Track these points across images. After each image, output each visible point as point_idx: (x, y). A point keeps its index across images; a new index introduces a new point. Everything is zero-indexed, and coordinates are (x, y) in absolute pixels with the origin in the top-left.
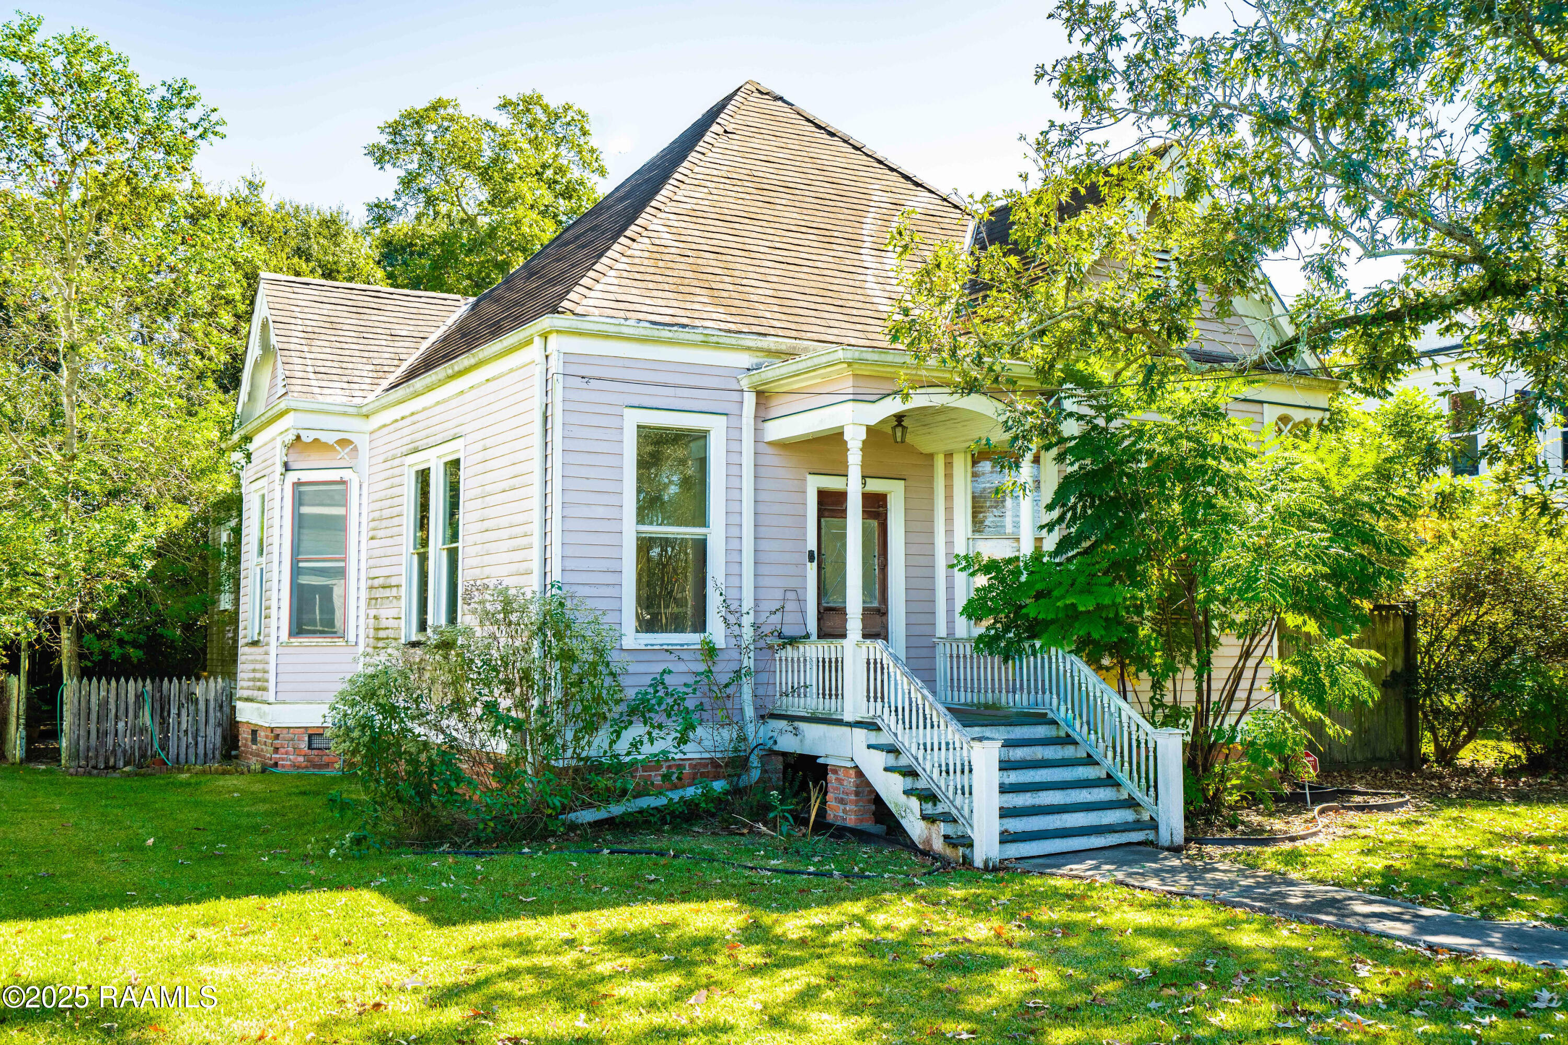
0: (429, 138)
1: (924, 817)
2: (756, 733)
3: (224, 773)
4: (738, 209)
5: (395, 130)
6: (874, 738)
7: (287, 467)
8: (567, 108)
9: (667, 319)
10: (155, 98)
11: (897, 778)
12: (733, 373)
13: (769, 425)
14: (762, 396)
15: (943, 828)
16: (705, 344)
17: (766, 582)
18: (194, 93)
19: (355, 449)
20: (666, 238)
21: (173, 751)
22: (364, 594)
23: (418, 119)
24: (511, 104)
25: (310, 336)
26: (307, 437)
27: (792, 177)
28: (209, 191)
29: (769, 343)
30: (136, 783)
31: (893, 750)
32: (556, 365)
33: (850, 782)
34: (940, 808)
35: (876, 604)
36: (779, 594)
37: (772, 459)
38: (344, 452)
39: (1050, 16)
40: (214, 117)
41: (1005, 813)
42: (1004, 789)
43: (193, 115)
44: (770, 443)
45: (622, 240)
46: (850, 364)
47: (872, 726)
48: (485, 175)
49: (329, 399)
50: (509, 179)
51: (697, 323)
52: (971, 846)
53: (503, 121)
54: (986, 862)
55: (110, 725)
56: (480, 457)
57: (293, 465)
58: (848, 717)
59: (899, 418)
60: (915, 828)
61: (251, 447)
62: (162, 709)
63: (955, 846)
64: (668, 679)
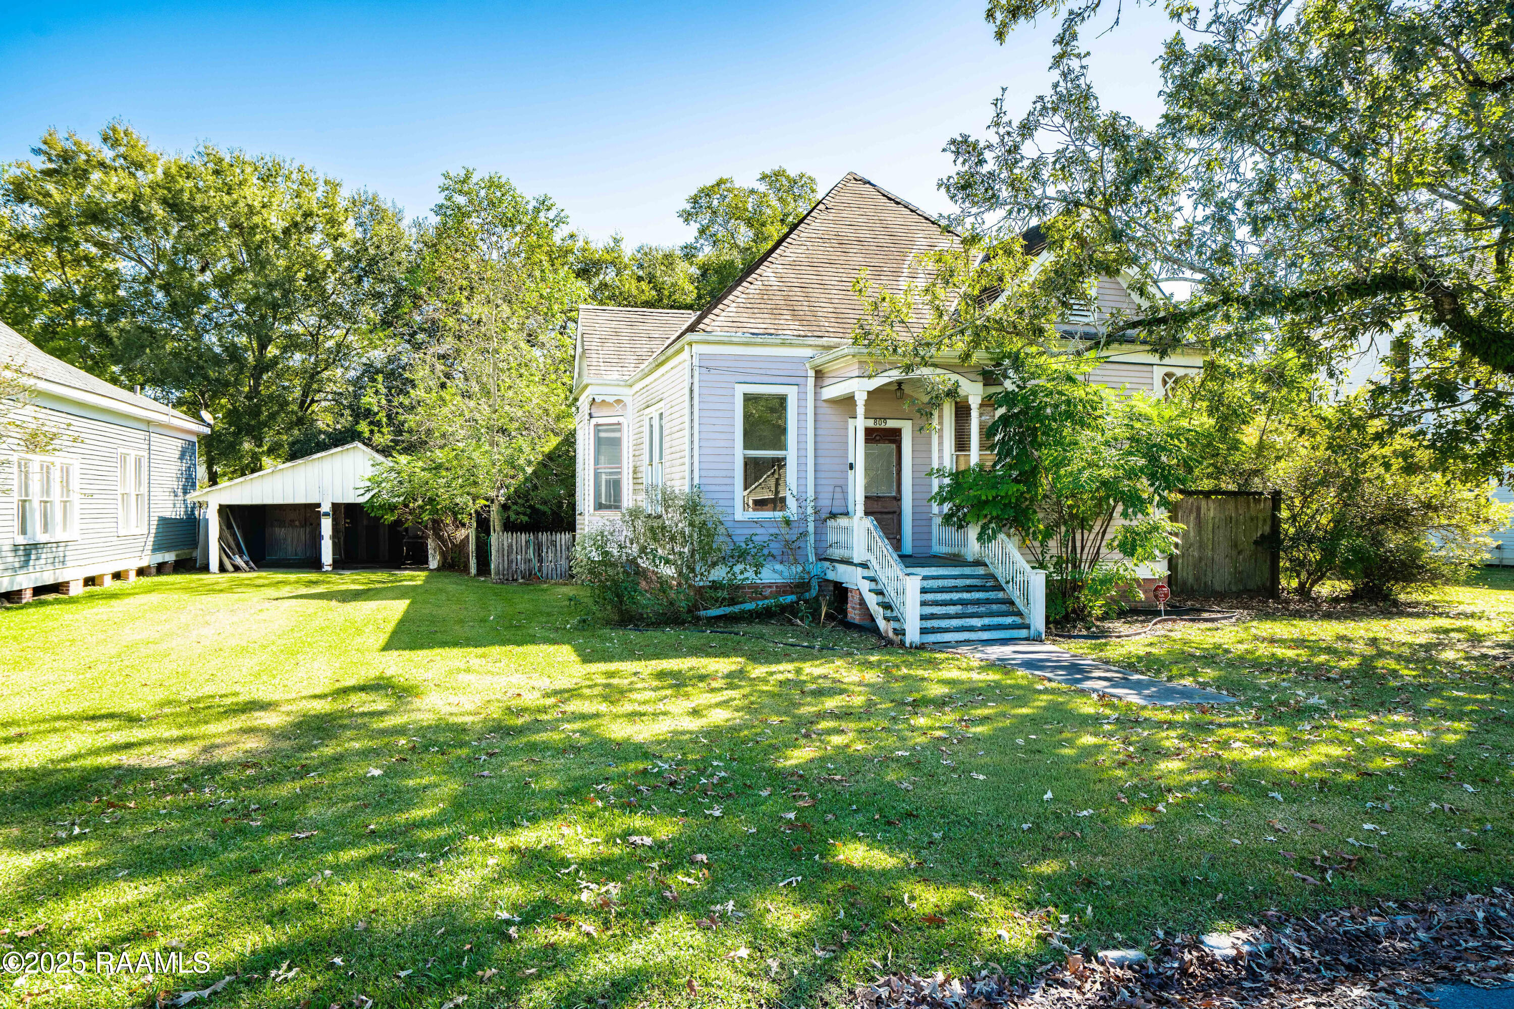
0: (715, 203)
1: (885, 618)
2: (816, 569)
3: (565, 584)
4: (823, 258)
5: (695, 200)
6: (866, 573)
7: (591, 416)
8: (802, 176)
9: (761, 331)
10: (530, 207)
11: (873, 595)
12: (801, 361)
13: (824, 390)
14: (819, 375)
15: (893, 624)
16: (783, 344)
17: (822, 482)
18: (551, 202)
19: (625, 405)
20: (773, 281)
21: (545, 572)
22: (631, 487)
23: (707, 192)
24: (767, 176)
25: (603, 341)
26: (598, 399)
27: (864, 234)
28: (593, 246)
29: (824, 341)
30: (525, 588)
31: (873, 580)
32: (696, 362)
33: (857, 599)
34: (894, 614)
35: (894, 494)
36: (831, 489)
37: (826, 409)
38: (618, 407)
39: (944, 150)
40: (562, 215)
41: (923, 618)
42: (923, 604)
43: (552, 214)
44: (825, 401)
45: (745, 284)
46: (854, 356)
47: (864, 566)
48: (749, 223)
49: (609, 377)
50: (763, 225)
51: (780, 332)
52: (904, 634)
53: (762, 188)
54: (911, 644)
55: (513, 556)
56: (669, 412)
57: (594, 415)
58: (855, 561)
59: (900, 383)
60: (882, 624)
61: (578, 404)
62: (539, 547)
63: (897, 635)
64: (754, 538)
